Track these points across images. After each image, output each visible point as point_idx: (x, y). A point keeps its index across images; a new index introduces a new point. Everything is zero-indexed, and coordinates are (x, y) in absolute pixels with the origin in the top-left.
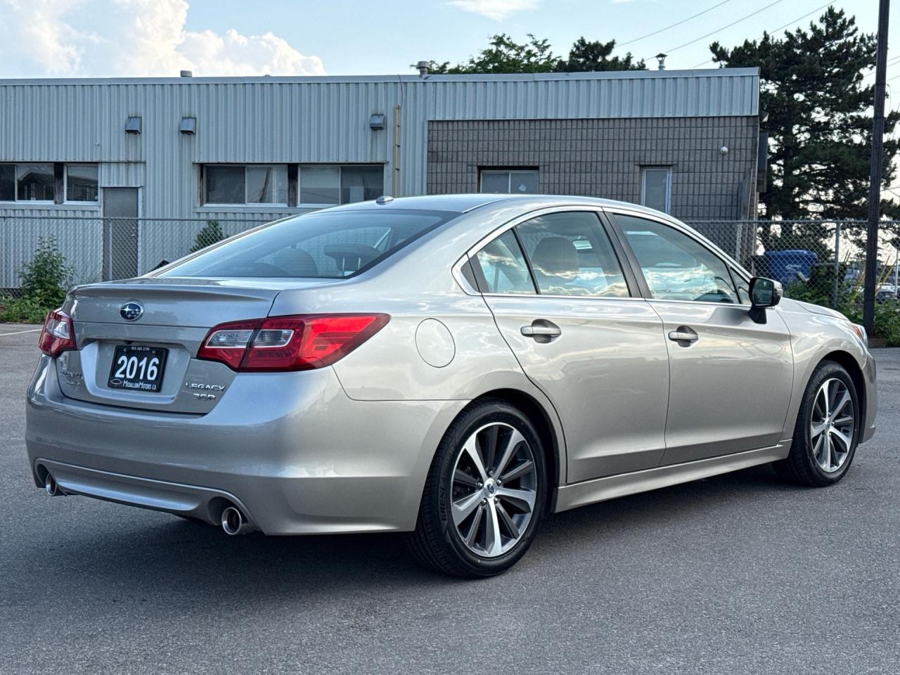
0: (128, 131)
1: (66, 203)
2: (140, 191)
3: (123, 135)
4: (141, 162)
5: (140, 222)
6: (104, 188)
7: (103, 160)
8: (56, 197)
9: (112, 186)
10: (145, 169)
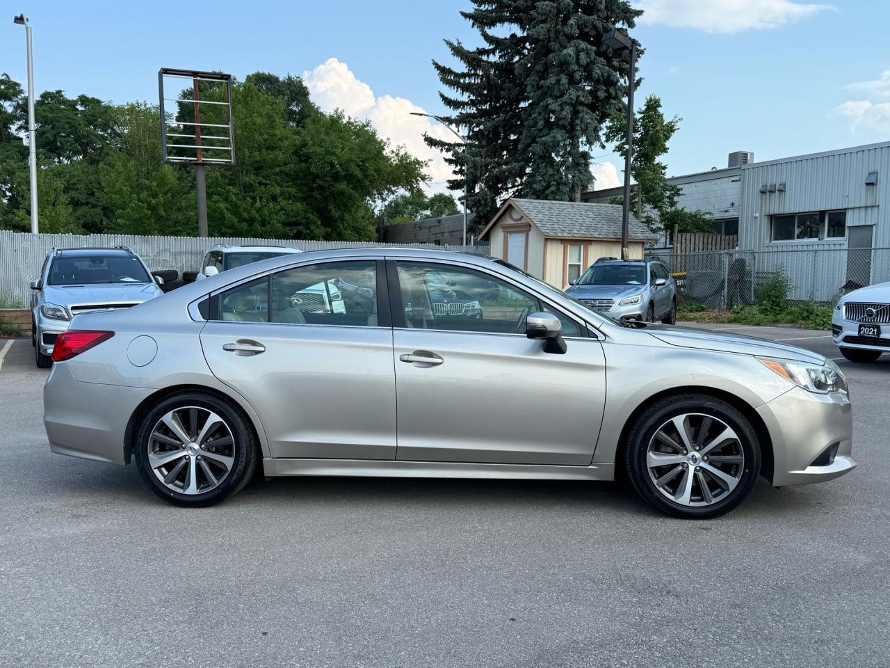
0: (868, 184)
1: (826, 239)
2: (874, 227)
3: (864, 186)
4: (875, 206)
5: (873, 251)
6: (850, 227)
7: (849, 207)
8: (820, 236)
9: (854, 225)
10: (878, 211)
